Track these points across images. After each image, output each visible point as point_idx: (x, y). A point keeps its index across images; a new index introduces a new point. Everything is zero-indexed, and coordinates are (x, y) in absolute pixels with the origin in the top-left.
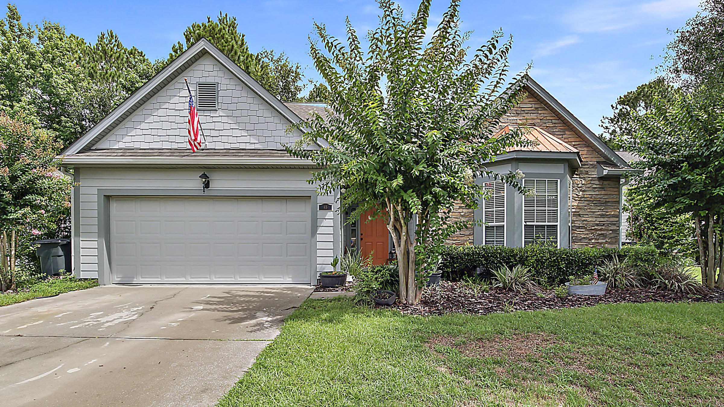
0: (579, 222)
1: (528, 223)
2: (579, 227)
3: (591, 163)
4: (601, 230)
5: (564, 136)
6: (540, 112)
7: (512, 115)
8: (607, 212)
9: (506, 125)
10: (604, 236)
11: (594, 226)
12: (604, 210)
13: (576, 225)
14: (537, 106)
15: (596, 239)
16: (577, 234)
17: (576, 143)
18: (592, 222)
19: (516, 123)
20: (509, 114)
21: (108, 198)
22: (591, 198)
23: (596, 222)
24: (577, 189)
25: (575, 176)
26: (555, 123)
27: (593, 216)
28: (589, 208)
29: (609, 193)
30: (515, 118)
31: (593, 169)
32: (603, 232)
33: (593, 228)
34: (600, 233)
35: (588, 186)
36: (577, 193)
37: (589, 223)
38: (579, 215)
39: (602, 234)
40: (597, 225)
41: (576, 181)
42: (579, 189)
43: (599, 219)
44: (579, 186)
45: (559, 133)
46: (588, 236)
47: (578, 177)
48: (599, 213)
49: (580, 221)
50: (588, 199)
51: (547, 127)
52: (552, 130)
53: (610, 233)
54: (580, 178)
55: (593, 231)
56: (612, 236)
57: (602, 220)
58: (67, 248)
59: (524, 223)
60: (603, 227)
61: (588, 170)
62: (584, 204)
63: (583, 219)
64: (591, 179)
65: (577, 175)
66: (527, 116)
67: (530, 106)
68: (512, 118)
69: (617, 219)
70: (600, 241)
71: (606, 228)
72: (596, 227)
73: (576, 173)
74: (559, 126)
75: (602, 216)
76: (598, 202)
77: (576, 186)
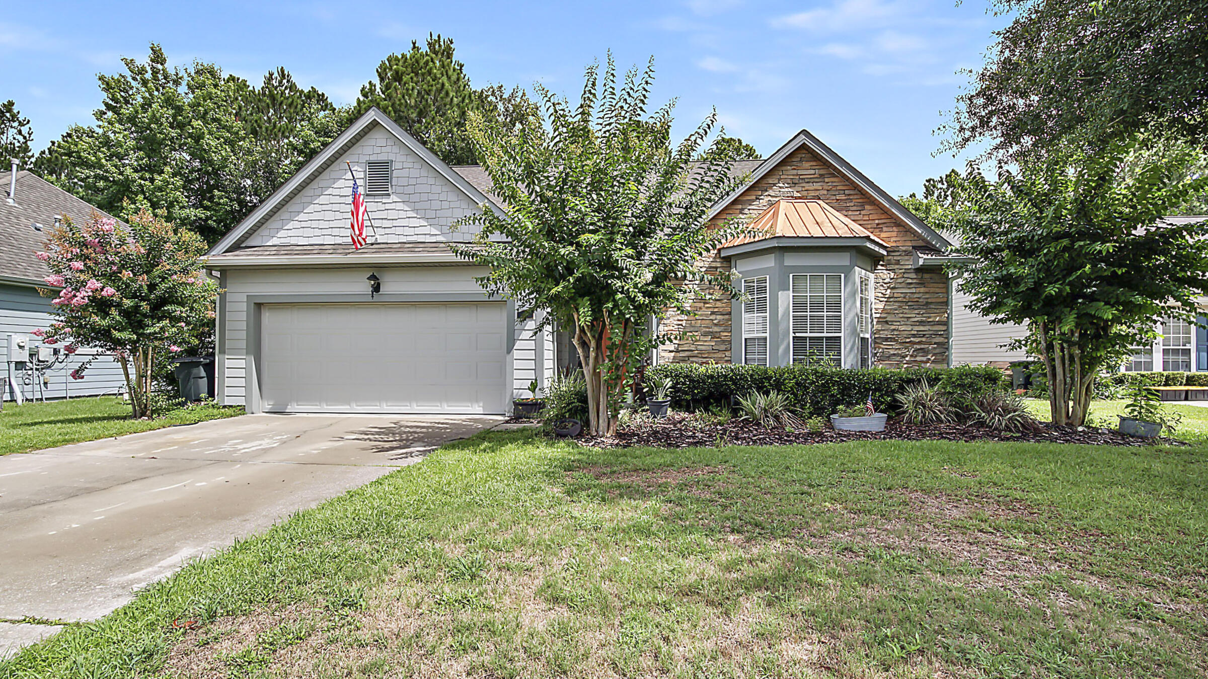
0: (886, 332)
1: (797, 335)
2: (886, 339)
3: (904, 248)
4: (920, 343)
5: (863, 212)
6: (826, 180)
7: (786, 185)
8: (929, 317)
9: (777, 199)
10: (924, 352)
11: (909, 338)
12: (924, 315)
13: (882, 336)
14: (822, 172)
15: (911, 356)
16: (883, 349)
17: (880, 221)
18: (906, 332)
19: (792, 197)
20: (781, 185)
21: (259, 306)
22: (904, 298)
23: (913, 332)
24: (882, 286)
25: (879, 267)
26: (849, 195)
27: (908, 323)
28: (901, 311)
29: (932, 290)
30: (790, 190)
31: (906, 258)
32: (923, 346)
33: (908, 340)
34: (918, 347)
35: (899, 281)
36: (883, 291)
37: (902, 333)
38: (887, 322)
39: (921, 349)
40: (914, 336)
41: (881, 274)
42: (885, 285)
43: (916, 328)
44: (885, 281)
45: (855, 208)
46: (900, 352)
47: (883, 268)
48: (916, 319)
49: (887, 330)
50: (900, 299)
51: (838, 200)
52: (845, 205)
53: (934, 348)
54: (887, 270)
55: (908, 345)
56: (937, 351)
57: (922, 328)
58: (210, 368)
59: (792, 335)
60: (924, 339)
61: (899, 258)
62: (893, 307)
63: (893, 327)
64: (903, 271)
65: (882, 265)
66: (808, 186)
67: (812, 172)
68: (786, 190)
69: (944, 328)
70: (918, 359)
71: (928, 340)
72: (912, 339)
73: (881, 263)
74: (857, 199)
75: (921, 323)
76: (916, 303)
77: (881, 281)
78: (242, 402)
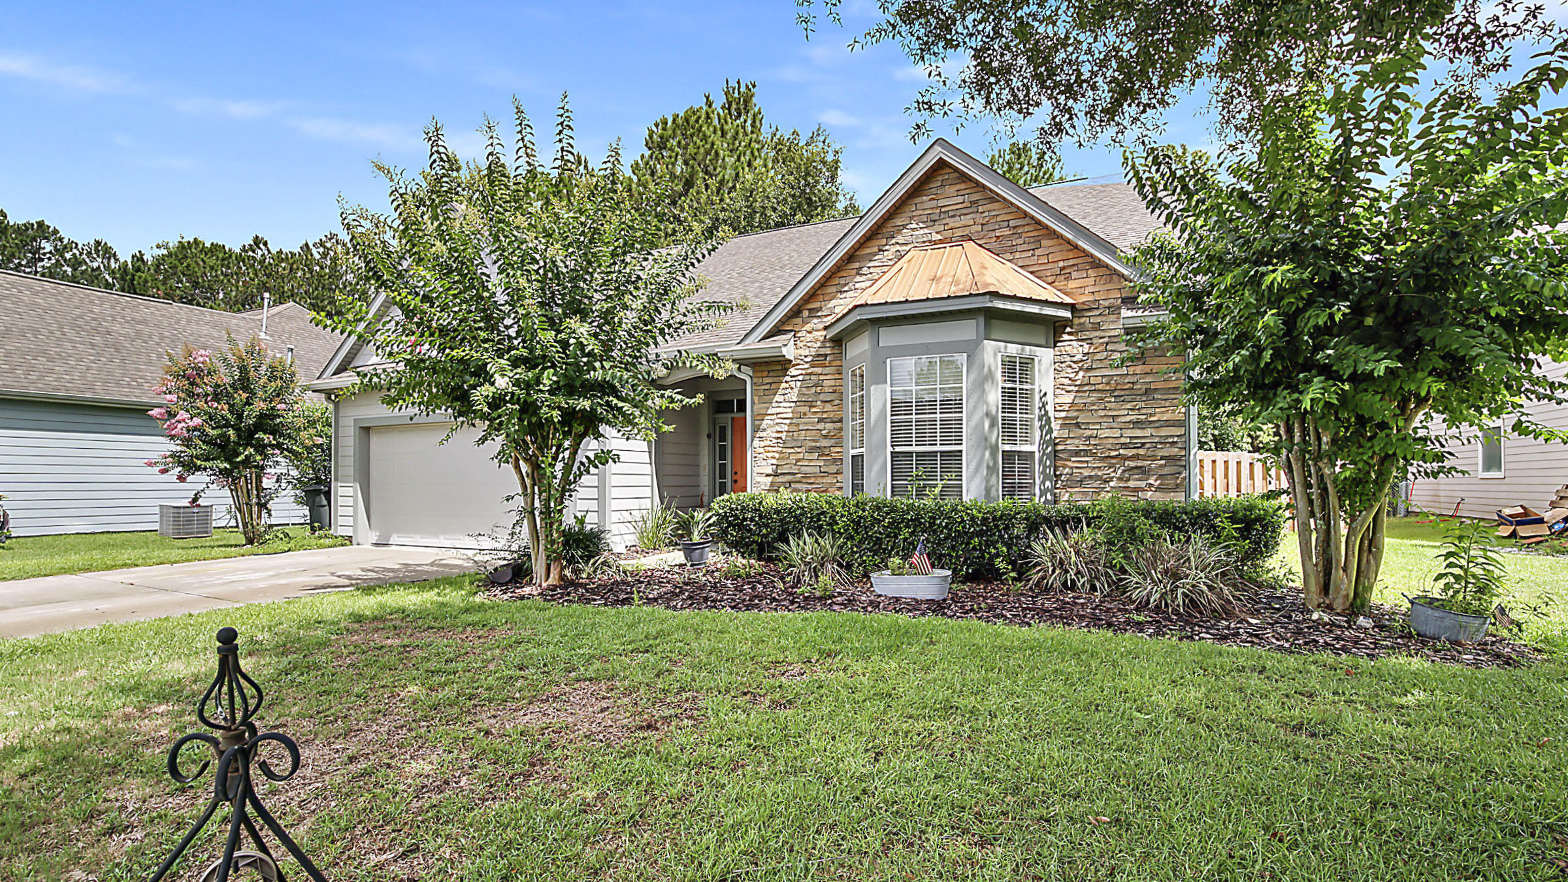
0: (1077, 442)
1: (897, 449)
2: (1077, 453)
3: (1106, 303)
4: (1135, 457)
5: (1037, 252)
6: (981, 209)
7: (921, 225)
8: (1151, 415)
9: (907, 248)
10: (1143, 473)
11: (1116, 450)
12: (1143, 411)
13: (1069, 448)
14: (975, 197)
15: (1120, 479)
16: (1072, 468)
17: (1066, 263)
18: (1111, 441)
19: (930, 241)
20: (914, 226)
21: (366, 430)
22: (1108, 384)
23: (1123, 440)
24: (1070, 366)
25: (1065, 337)
26: (1014, 228)
27: (1114, 425)
28: (1102, 407)
29: (1156, 368)
30: (926, 231)
31: (1112, 317)
32: (1140, 463)
33: (1113, 453)
34: (1132, 464)
35: (1099, 356)
36: (1072, 376)
37: (1104, 441)
38: (1078, 425)
39: (1137, 468)
40: (1125, 446)
41: (1067, 348)
42: (1074, 366)
43: (1129, 433)
44: (1075, 359)
45: (1025, 247)
46: (1100, 473)
47: (1072, 338)
48: (1128, 419)
49: (1078, 438)
50: (1100, 387)
51: (998, 237)
52: (1010, 243)
53: (1161, 466)
54: (1078, 340)
55: (1114, 461)
56: (1166, 471)
57: (1138, 433)
59: (889, 449)
60: (1142, 452)
61: (1098, 320)
62: (1089, 400)
63: (1088, 433)
64: (1106, 340)
65: (1070, 334)
66: (952, 223)
67: (960, 199)
68: (922, 232)
69: (1181, 431)
70: (1131, 484)
71: (1150, 453)
72: (1121, 451)
73: (1068, 329)
74: (1029, 232)
75: (1137, 424)
76: (1127, 392)
77: (1069, 359)
78: (349, 532)
